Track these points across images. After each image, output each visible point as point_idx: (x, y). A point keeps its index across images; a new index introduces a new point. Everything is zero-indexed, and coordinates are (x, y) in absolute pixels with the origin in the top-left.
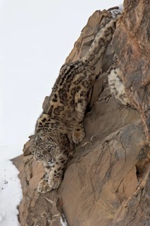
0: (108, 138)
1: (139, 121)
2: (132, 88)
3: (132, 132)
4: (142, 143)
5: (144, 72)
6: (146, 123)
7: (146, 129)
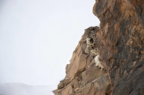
0: (93, 81)
1: (107, 74)
2: (103, 61)
3: (104, 79)
4: (108, 84)
5: (109, 54)
6: (110, 75)
7: (110, 78)
